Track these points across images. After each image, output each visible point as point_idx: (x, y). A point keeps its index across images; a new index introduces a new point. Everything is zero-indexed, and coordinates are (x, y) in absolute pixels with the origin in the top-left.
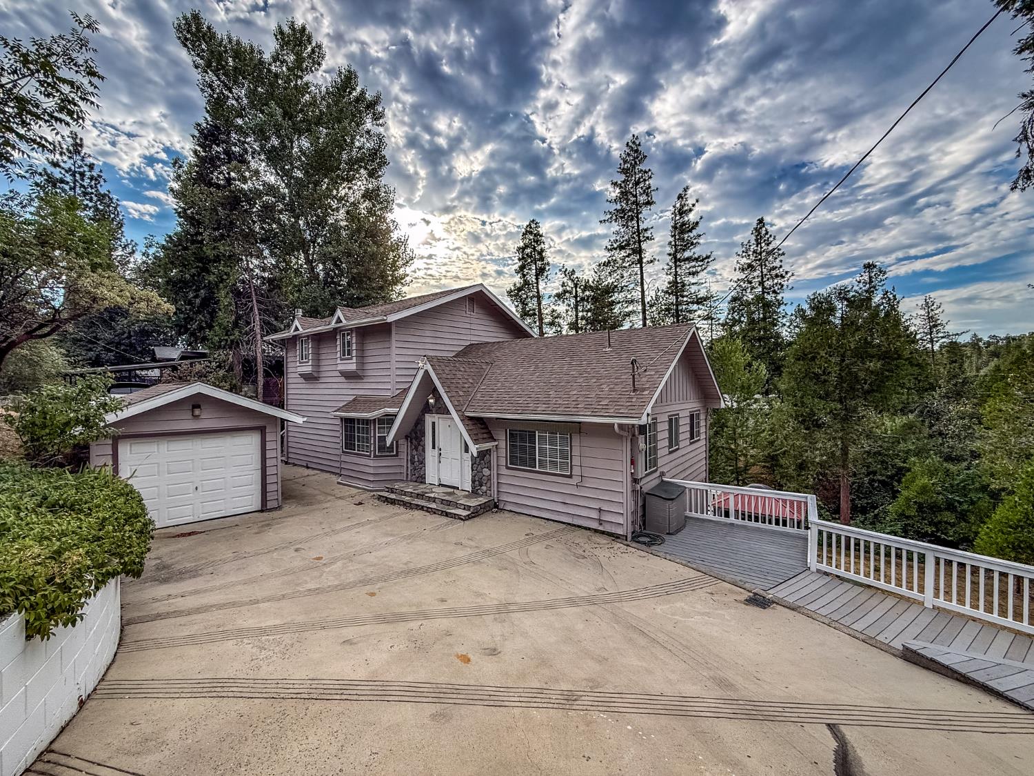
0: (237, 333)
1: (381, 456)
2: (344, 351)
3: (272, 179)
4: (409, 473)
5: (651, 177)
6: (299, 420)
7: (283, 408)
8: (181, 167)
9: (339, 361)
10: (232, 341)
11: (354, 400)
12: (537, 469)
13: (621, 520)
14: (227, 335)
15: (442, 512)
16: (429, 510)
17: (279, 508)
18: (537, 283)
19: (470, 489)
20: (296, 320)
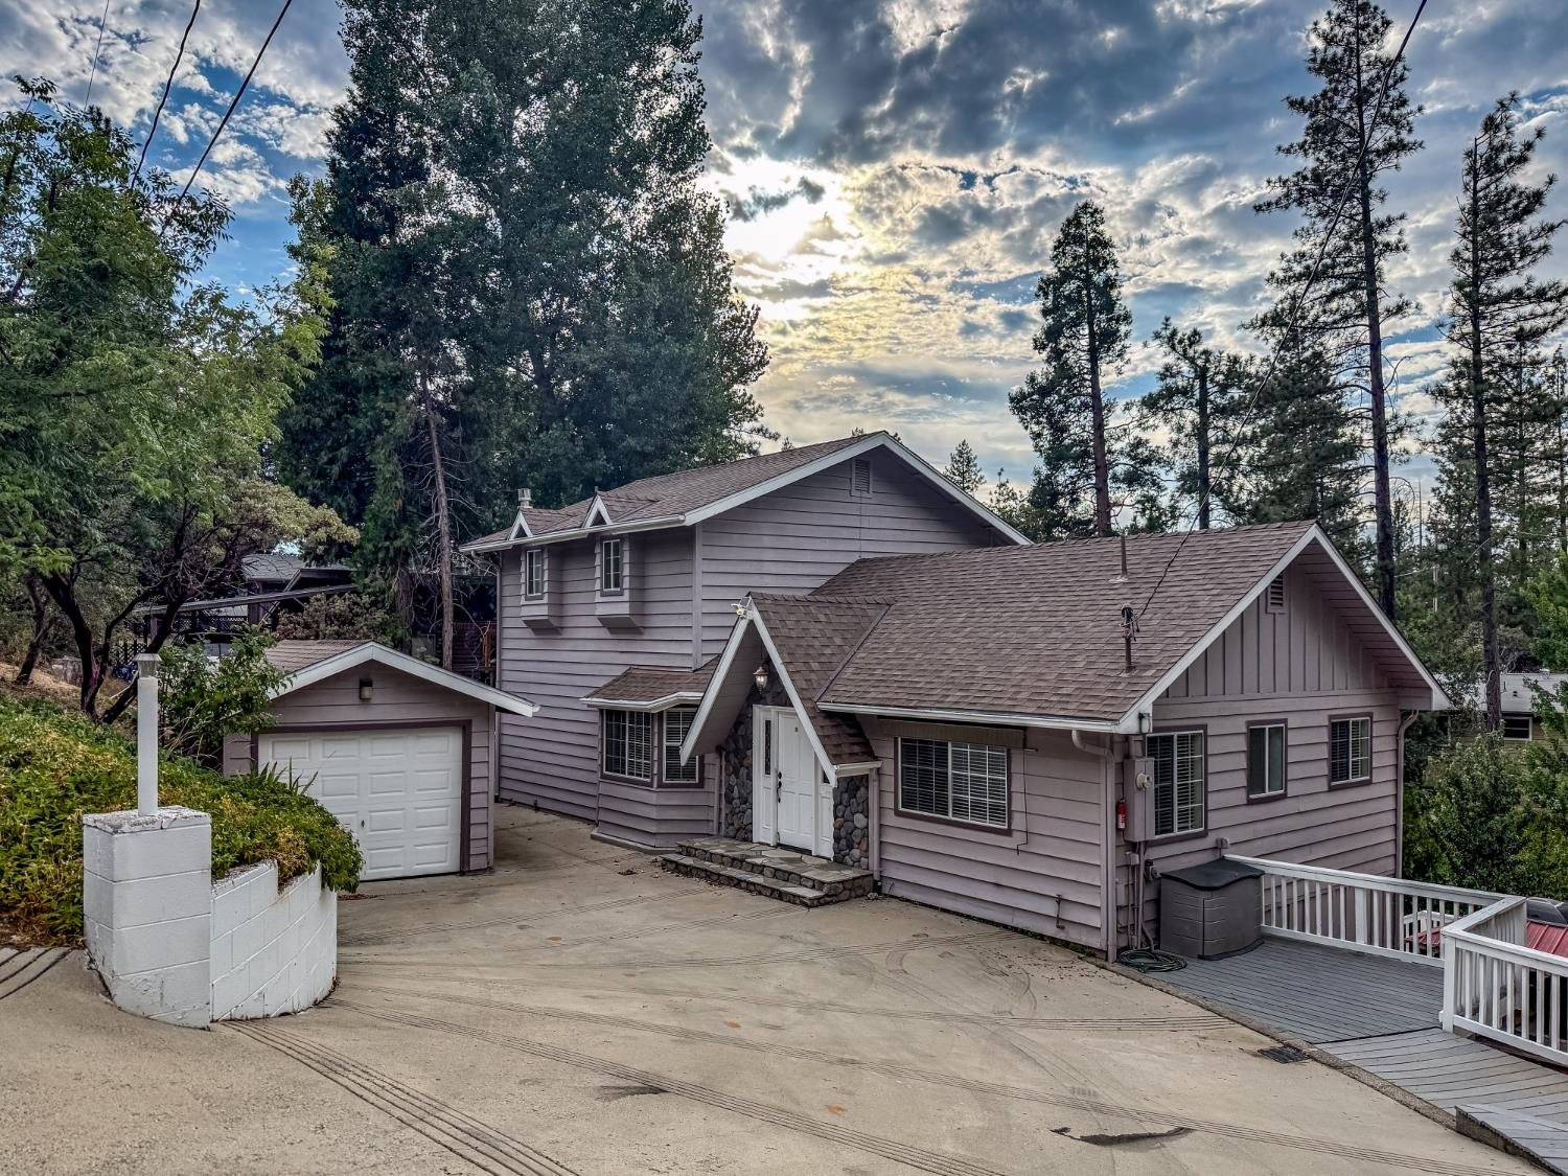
0: (406, 535)
1: (672, 786)
2: (608, 578)
3: (468, 205)
4: (723, 820)
5: (1402, 78)
6: (526, 710)
7: (494, 686)
8: (303, 195)
9: (598, 598)
10: (398, 551)
11: (626, 675)
12: (950, 817)
13: (1095, 920)
14: (387, 538)
15: (773, 890)
16: (751, 888)
17: (489, 870)
18: (1094, 371)
19: (830, 853)
20: (520, 515)
